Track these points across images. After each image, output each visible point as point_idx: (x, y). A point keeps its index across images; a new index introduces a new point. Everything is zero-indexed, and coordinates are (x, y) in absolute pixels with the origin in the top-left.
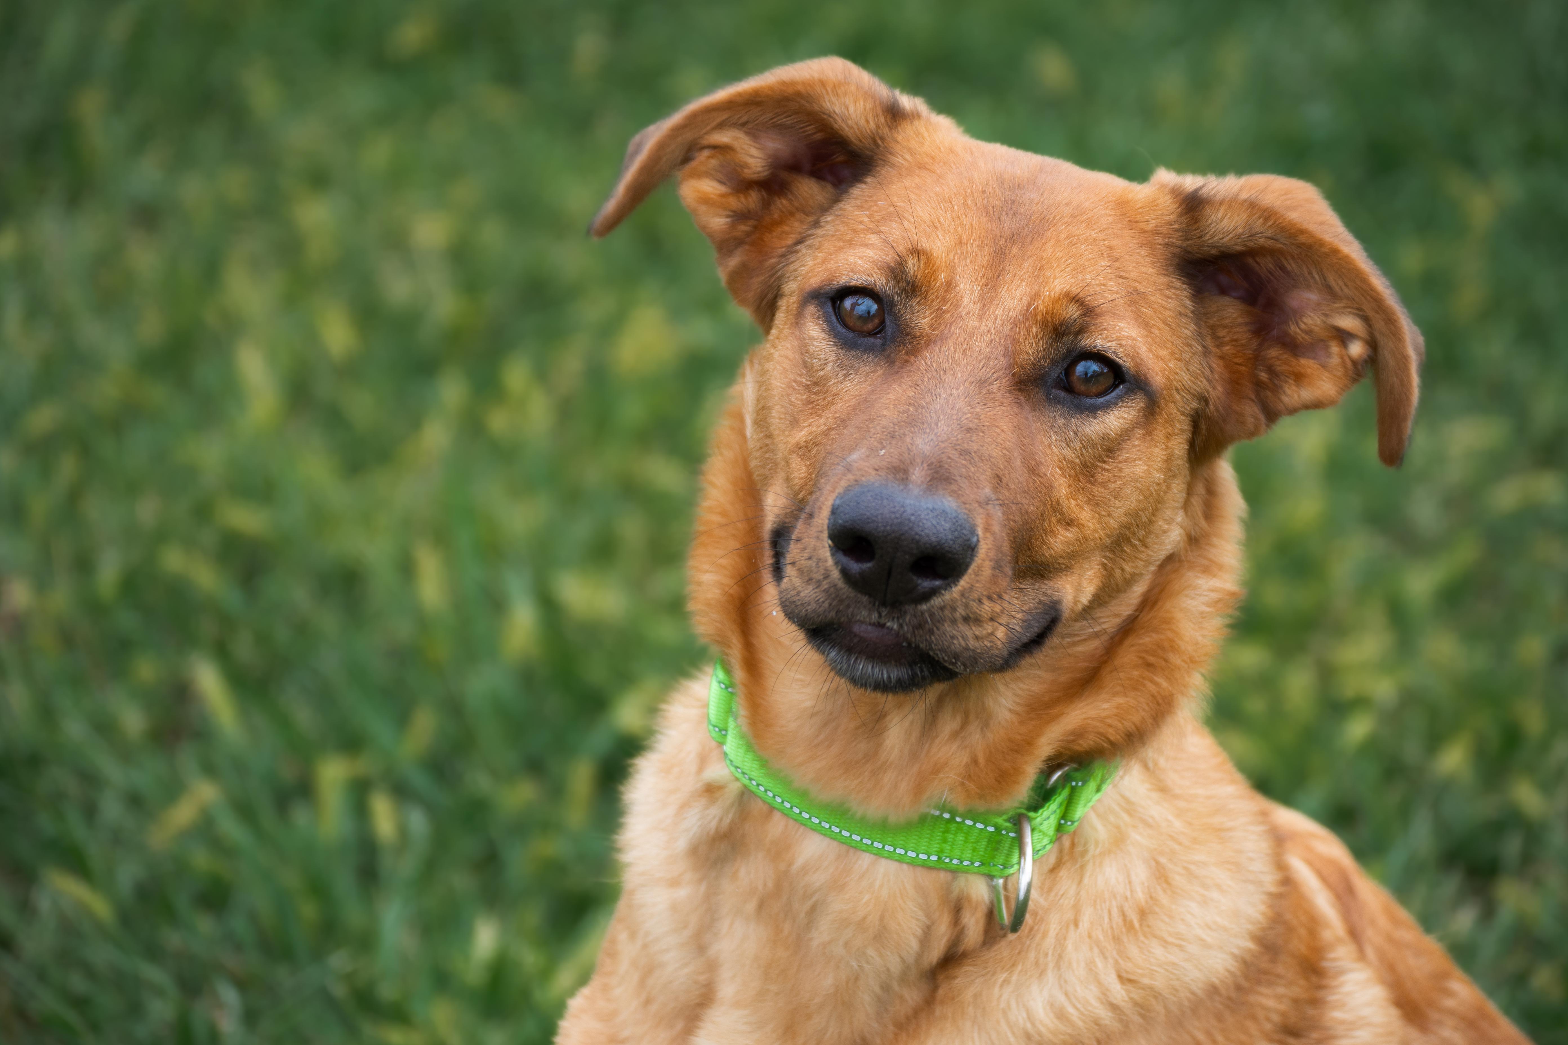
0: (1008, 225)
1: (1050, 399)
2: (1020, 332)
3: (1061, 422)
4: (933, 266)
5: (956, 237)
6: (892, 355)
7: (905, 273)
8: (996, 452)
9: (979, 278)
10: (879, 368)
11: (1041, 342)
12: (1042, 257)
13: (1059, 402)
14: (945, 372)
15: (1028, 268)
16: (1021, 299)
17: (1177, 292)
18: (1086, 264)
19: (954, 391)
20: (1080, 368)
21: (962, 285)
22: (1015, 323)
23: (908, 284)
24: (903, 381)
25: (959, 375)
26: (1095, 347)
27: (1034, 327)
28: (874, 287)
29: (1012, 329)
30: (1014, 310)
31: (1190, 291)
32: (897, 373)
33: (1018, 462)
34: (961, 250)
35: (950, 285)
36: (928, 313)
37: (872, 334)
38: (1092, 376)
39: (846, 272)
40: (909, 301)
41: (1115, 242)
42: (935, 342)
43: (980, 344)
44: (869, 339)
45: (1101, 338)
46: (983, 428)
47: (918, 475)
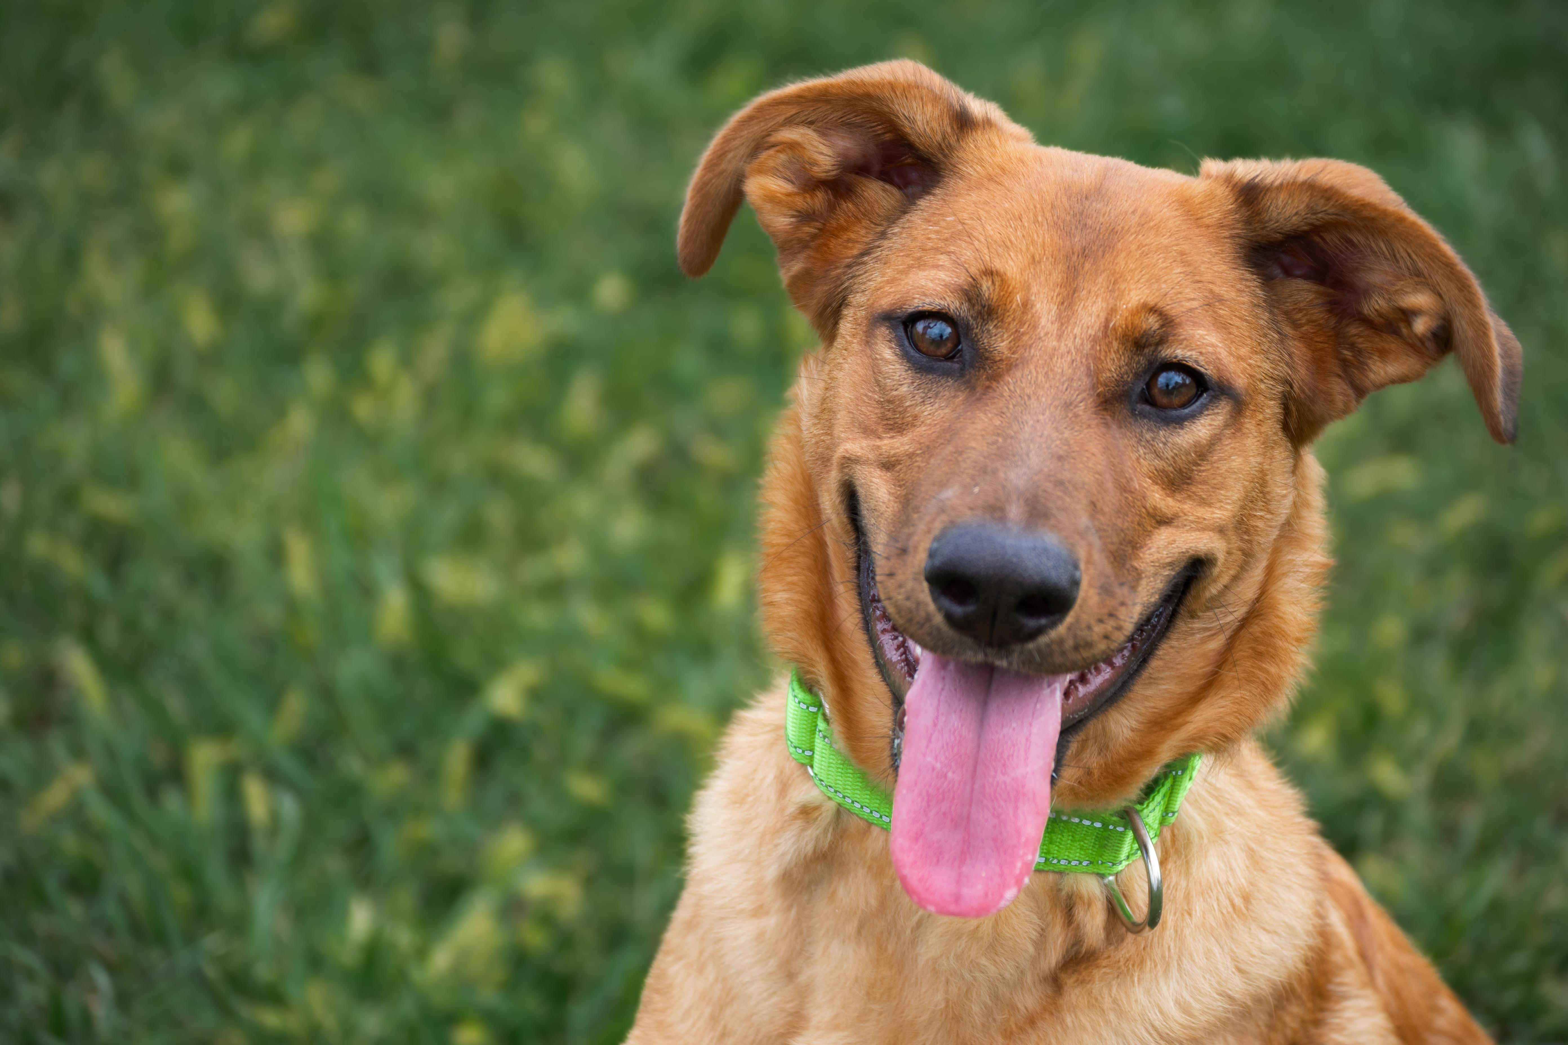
0: (1078, 241)
1: (1136, 414)
2: (1100, 350)
3: (1148, 436)
4: (1008, 287)
5: (1029, 257)
6: (973, 381)
7: (979, 295)
8: (1088, 478)
9: (1055, 298)
10: (960, 393)
11: (1123, 358)
12: (1115, 272)
13: (1145, 417)
14: (1029, 397)
15: (1102, 283)
16: (1099, 315)
17: (1248, 284)
18: (1161, 273)
19: (1041, 417)
20: (1162, 379)
21: (1038, 306)
22: (1095, 340)
23: (984, 307)
24: (987, 408)
25: (1044, 399)
26: (1176, 357)
27: (1114, 342)
28: (948, 310)
29: (1092, 347)
30: (1092, 327)
31: (1259, 281)
32: (979, 399)
33: (1110, 485)
34: (1034, 269)
35: (1026, 305)
36: (1005, 336)
37: (949, 358)
38: (1174, 388)
39: (918, 296)
40: (986, 324)
41: (1185, 247)
42: (1016, 365)
43: (1062, 365)
44: (945, 363)
45: (1181, 348)
46: (1073, 454)
47: (1015, 511)
